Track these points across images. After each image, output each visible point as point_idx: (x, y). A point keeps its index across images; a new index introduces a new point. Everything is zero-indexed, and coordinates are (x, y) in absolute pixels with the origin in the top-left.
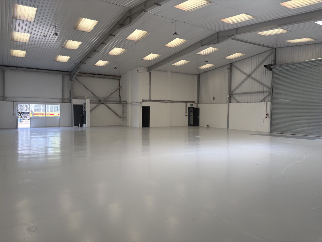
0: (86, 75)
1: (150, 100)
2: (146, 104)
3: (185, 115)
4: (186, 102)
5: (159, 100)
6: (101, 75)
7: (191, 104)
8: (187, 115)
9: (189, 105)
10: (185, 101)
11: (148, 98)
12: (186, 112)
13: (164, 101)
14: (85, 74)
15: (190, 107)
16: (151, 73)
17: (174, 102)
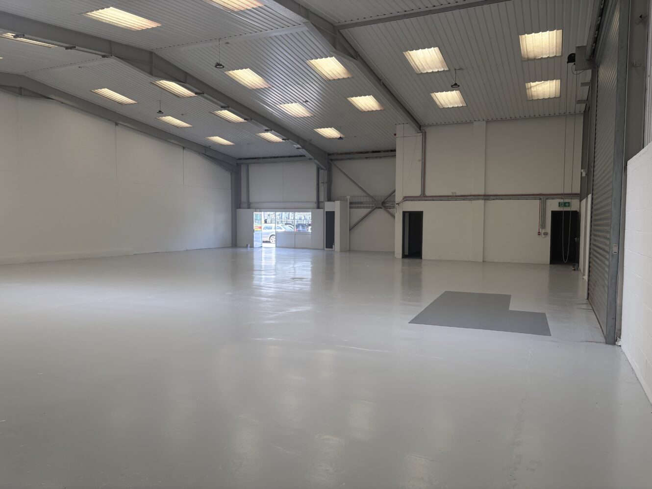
0: (351, 156)
1: (423, 197)
2: (413, 207)
3: (539, 234)
4: (543, 198)
5: (451, 194)
6: (379, 152)
7: (562, 201)
8: (546, 234)
9: (554, 205)
10: (538, 195)
11: (418, 193)
12: (543, 225)
13: (464, 197)
14: (349, 155)
15: (557, 209)
16: (427, 134)
17: (497, 199)
